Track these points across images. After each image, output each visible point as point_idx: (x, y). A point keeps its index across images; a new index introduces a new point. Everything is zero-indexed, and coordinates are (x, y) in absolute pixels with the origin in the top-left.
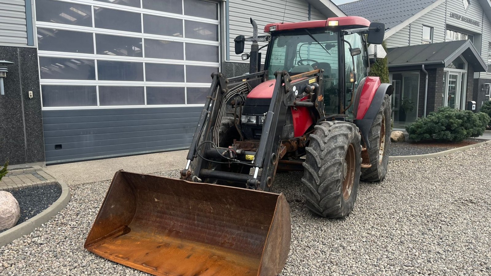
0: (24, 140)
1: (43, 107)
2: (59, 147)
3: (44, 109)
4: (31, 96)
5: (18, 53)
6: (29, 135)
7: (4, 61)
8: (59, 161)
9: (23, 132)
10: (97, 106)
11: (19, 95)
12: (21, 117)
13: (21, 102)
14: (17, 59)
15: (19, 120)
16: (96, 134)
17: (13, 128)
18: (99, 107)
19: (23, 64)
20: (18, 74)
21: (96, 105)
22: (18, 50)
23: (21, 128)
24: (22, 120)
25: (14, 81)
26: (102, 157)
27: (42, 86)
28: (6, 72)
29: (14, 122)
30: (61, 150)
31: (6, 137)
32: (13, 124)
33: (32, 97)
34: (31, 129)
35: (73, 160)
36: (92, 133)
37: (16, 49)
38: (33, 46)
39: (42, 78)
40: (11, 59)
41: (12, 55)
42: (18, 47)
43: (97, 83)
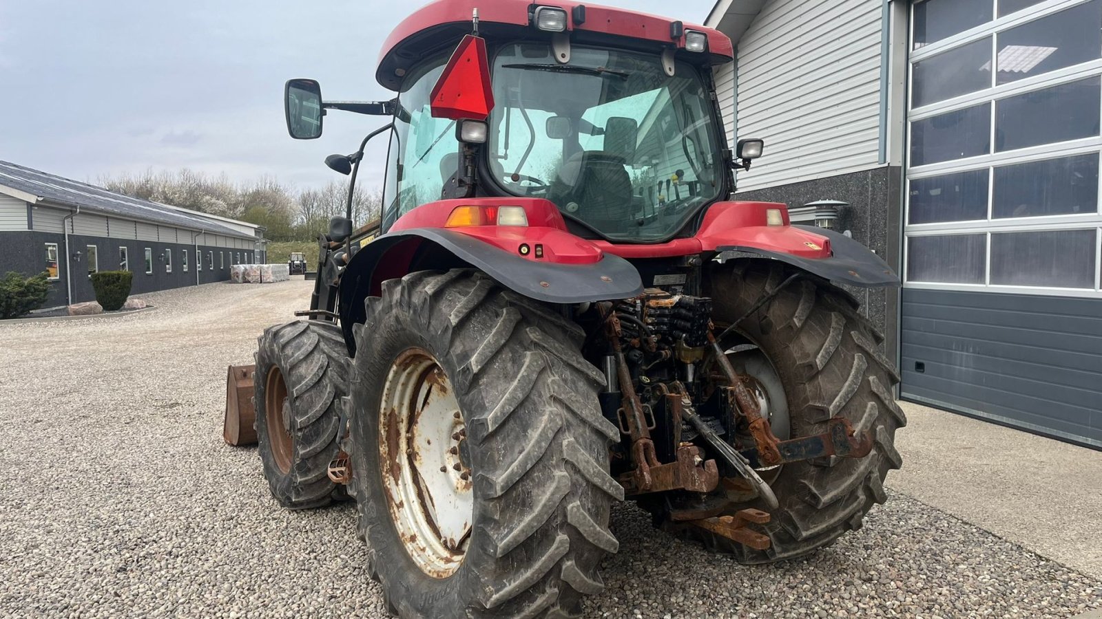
1: (908, 280)
2: (920, 366)
3: (910, 284)
5: (869, 180)
8: (918, 398)
10: (985, 284)
14: (867, 192)
16: (979, 354)
18: (988, 286)
19: (873, 199)
20: (867, 219)
21: (984, 282)
22: (870, 175)
25: (861, 232)
26: (985, 415)
27: (910, 239)
28: (828, 220)
30: (924, 375)
35: (937, 403)
36: (971, 350)
37: (867, 175)
38: (885, 162)
39: (911, 222)
40: (861, 194)
41: (863, 186)
42: (869, 170)
43: (989, 225)
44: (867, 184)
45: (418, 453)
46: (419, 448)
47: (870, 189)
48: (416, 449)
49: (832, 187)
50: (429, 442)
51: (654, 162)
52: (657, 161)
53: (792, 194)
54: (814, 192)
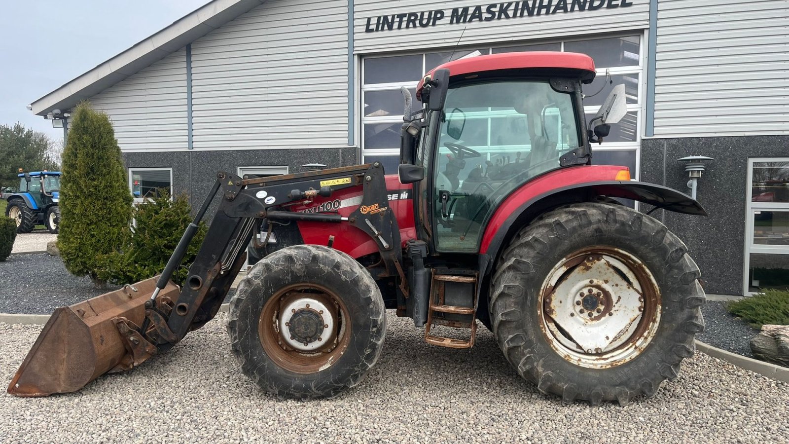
5: (340, 154)
14: (339, 161)
22: (340, 151)
37: (338, 151)
38: (354, 145)
40: (333, 161)
41: (335, 157)
42: (340, 148)
44: (338, 156)
45: (554, 310)
46: (554, 307)
47: (340, 159)
48: (553, 308)
49: (305, 155)
50: (561, 302)
51: (66, 115)
52: (69, 115)
53: (262, 157)
54: (287, 156)
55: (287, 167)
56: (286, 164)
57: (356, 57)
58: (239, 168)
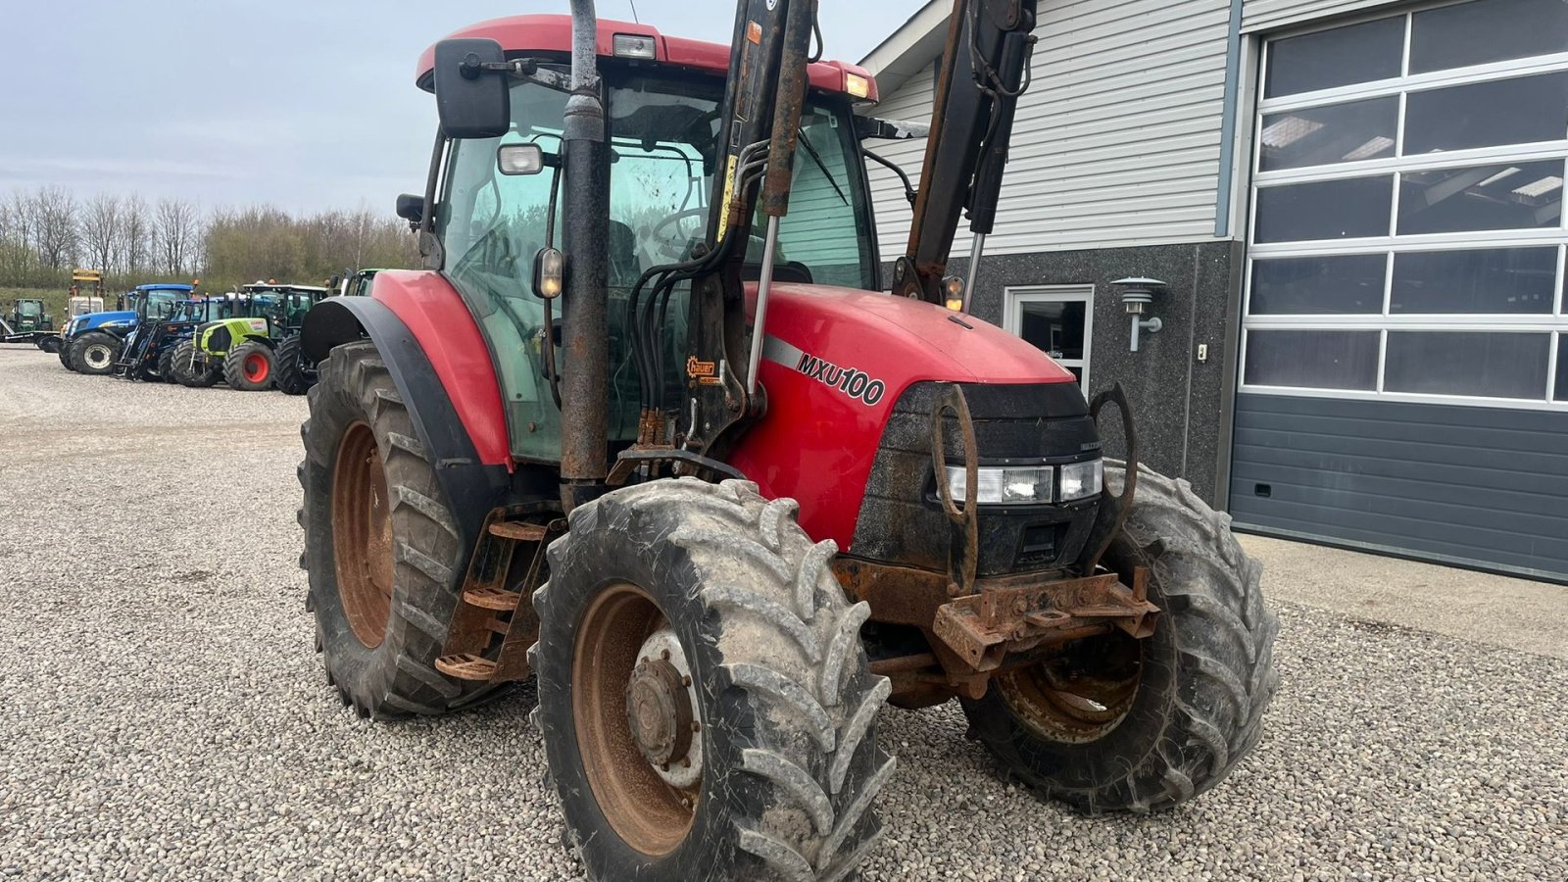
0: (1181, 457)
1: (1245, 383)
2: (1263, 490)
3: (1246, 388)
4: (1201, 356)
5: (1197, 256)
6: (1193, 445)
7: (1142, 280)
8: (1259, 528)
9: (1183, 437)
10: (1375, 390)
11: (1185, 352)
12: (1182, 402)
13: (1187, 369)
14: (1193, 270)
15: (1179, 411)
16: (1362, 473)
17: (1167, 426)
18: (1380, 394)
19: (1201, 282)
20: (1191, 304)
21: (1374, 388)
22: (1198, 250)
23: (1179, 429)
24: (1184, 411)
26: (1370, 546)
27: (1251, 333)
28: (1143, 303)
29: (1169, 413)
30: (1268, 499)
31: (1153, 445)
32: (1168, 418)
33: (1204, 357)
34: (1196, 434)
35: (1291, 533)
36: (1350, 469)
37: (1194, 249)
38: (1226, 235)
39: (1251, 312)
40: (1181, 272)
41: (1185, 263)
42: (1198, 244)
43: (1385, 321)
44: (1193, 260)
47: (1197, 267)
49: (1126, 260)
53: (1048, 266)
54: (1092, 264)
55: (1093, 286)
56: (1090, 280)
57: (1245, 41)
58: (1007, 288)
